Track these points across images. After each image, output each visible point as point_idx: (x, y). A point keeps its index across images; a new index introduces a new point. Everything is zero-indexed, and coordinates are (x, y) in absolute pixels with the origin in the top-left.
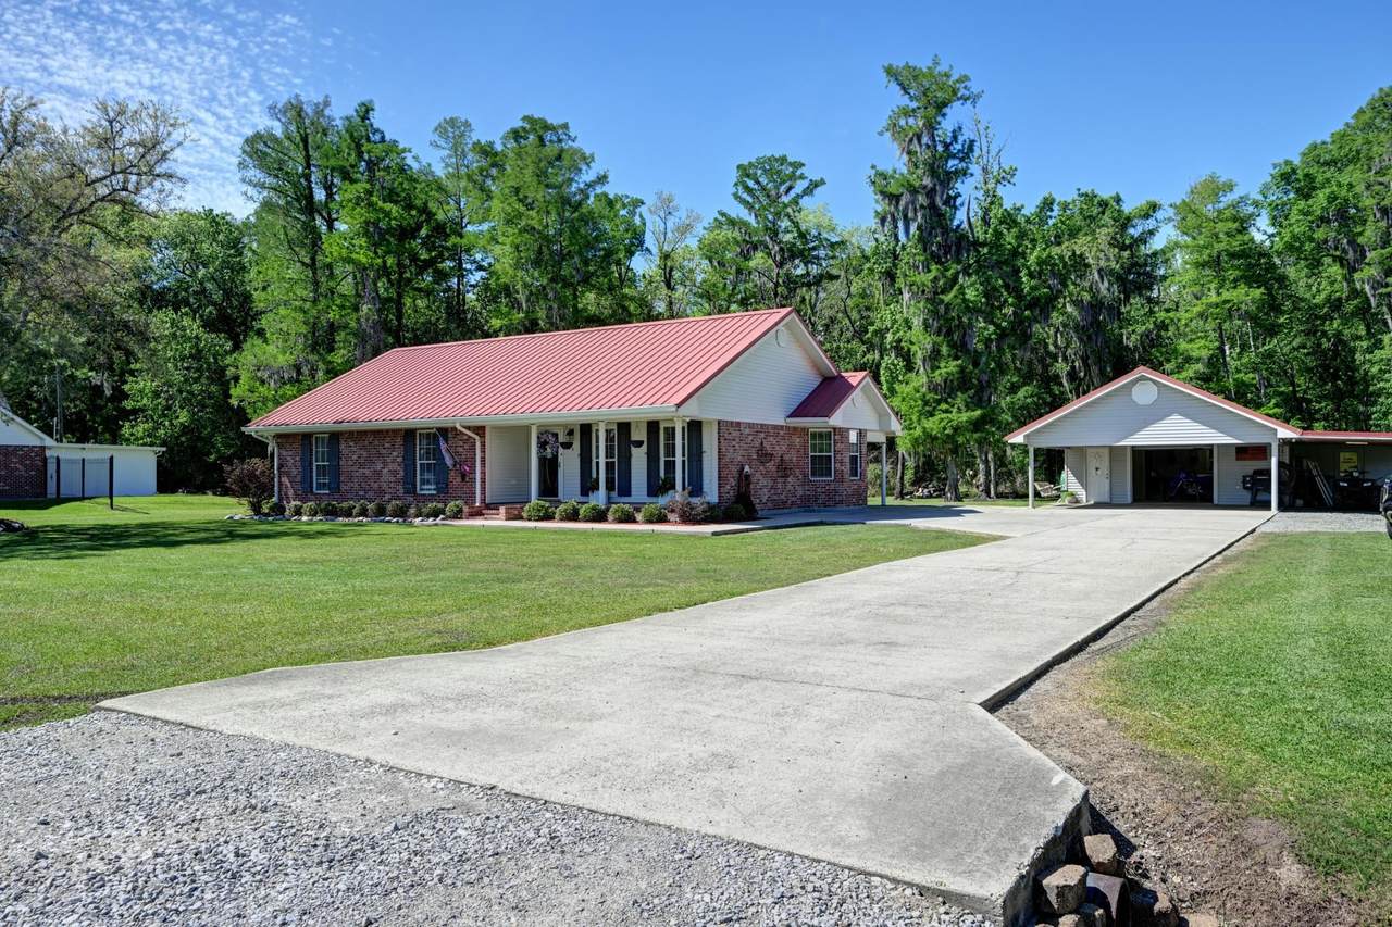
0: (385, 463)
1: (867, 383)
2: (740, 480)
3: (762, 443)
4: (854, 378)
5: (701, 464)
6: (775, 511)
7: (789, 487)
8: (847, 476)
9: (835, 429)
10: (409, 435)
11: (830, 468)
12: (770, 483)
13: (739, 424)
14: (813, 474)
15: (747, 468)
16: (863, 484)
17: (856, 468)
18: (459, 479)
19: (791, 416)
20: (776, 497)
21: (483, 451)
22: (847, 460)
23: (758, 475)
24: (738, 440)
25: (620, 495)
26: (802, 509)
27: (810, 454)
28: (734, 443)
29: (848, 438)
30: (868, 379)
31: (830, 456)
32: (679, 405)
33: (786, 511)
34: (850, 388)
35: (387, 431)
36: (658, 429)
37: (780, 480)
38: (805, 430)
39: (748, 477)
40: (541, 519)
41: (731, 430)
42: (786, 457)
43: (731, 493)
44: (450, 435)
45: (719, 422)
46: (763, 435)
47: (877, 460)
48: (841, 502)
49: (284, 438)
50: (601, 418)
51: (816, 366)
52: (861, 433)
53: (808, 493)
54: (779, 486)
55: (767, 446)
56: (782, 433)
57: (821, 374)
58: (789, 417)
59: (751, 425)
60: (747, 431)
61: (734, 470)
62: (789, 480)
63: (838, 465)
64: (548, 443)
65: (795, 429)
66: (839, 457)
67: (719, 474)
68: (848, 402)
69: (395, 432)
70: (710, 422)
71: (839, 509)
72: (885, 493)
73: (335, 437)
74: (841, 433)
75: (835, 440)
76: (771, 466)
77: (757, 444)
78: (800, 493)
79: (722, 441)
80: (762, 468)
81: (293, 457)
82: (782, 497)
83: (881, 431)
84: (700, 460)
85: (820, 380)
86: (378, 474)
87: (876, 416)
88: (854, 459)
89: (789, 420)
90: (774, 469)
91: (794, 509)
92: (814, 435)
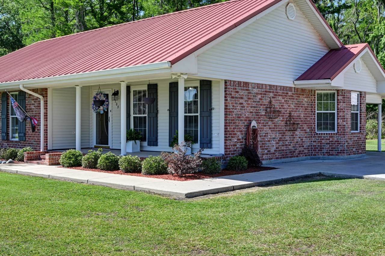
1: (367, 52)
2: (247, 133)
3: (270, 102)
4: (355, 48)
5: (211, 120)
6: (283, 160)
7: (297, 139)
8: (348, 130)
9: (338, 91)
10: (4, 96)
11: (334, 123)
12: (278, 136)
13: (247, 84)
14: (320, 129)
15: (254, 123)
16: (362, 137)
17: (357, 124)
19: (299, 79)
20: (284, 148)
22: (349, 116)
23: (266, 129)
24: (245, 98)
25: (149, 144)
26: (309, 157)
27: (317, 112)
28: (241, 101)
29: (349, 98)
30: (367, 49)
31: (334, 113)
32: (173, 62)
33: (295, 159)
34: (352, 56)
36: (177, 88)
37: (289, 133)
38: (311, 92)
39: (255, 131)
40: (71, 166)
41: (238, 89)
42: (294, 114)
43: (238, 145)
44: (26, 95)
45: (226, 82)
46: (271, 95)
47: (375, 117)
48: (343, 152)
51: (323, 39)
52: (361, 95)
53: (315, 144)
54: (287, 138)
55: (277, 105)
56: (290, 93)
57: (327, 46)
58: (297, 80)
59: (259, 86)
60: (256, 91)
61: (242, 125)
62: (297, 133)
63: (340, 121)
65: (303, 90)
66: (341, 114)
67: (226, 129)
68: (349, 68)
70: (218, 82)
71: (342, 157)
72: (380, 136)
74: (344, 94)
75: (338, 100)
76: (279, 121)
77: (266, 101)
78: (307, 144)
79: (229, 99)
80: (270, 123)
82: (290, 147)
83: (378, 94)
84: (210, 116)
85: (327, 51)
87: (375, 81)
88: (354, 117)
89: (297, 82)
90: (283, 123)
91: (302, 157)
92: (320, 97)
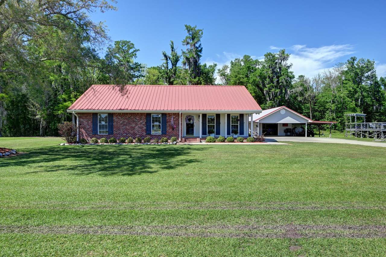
0: (136, 124)
10: (148, 115)
18: (171, 130)
21: (181, 121)
25: (217, 134)
35: (138, 114)
36: (230, 116)
44: (167, 116)
49: (82, 115)
50: (201, 113)
64: (191, 119)
69: (142, 114)
73: (111, 115)
81: (87, 122)
84: (243, 125)
86: (133, 128)
